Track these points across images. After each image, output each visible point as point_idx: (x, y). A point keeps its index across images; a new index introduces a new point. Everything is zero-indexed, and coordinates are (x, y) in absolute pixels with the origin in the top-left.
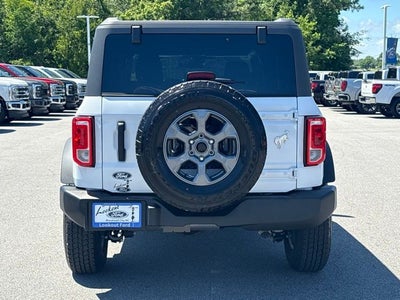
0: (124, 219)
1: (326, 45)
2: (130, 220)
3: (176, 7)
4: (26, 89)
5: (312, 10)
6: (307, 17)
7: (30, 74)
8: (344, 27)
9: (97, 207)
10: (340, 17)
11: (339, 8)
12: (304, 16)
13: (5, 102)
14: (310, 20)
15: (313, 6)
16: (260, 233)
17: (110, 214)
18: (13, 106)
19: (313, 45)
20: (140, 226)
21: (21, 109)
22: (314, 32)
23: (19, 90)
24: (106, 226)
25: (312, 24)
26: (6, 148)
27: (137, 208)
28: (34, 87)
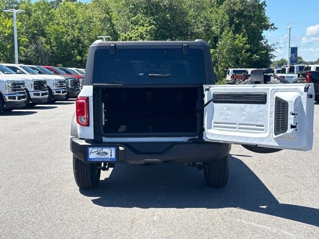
0: (106, 156)
1: (253, 52)
2: (110, 157)
3: (158, 29)
4: (64, 82)
5: (244, 30)
6: (241, 34)
7: (68, 72)
8: (265, 41)
9: (90, 149)
10: (263, 35)
11: (262, 28)
12: (240, 35)
13: (51, 90)
14: (243, 36)
15: (245, 28)
16: (186, 164)
17: (98, 154)
18: (56, 92)
19: (245, 52)
20: (115, 160)
21: (61, 94)
22: (246, 44)
23: (60, 82)
24: (96, 160)
25: (244, 39)
26: (50, 118)
27: (113, 150)
28: (69, 80)
